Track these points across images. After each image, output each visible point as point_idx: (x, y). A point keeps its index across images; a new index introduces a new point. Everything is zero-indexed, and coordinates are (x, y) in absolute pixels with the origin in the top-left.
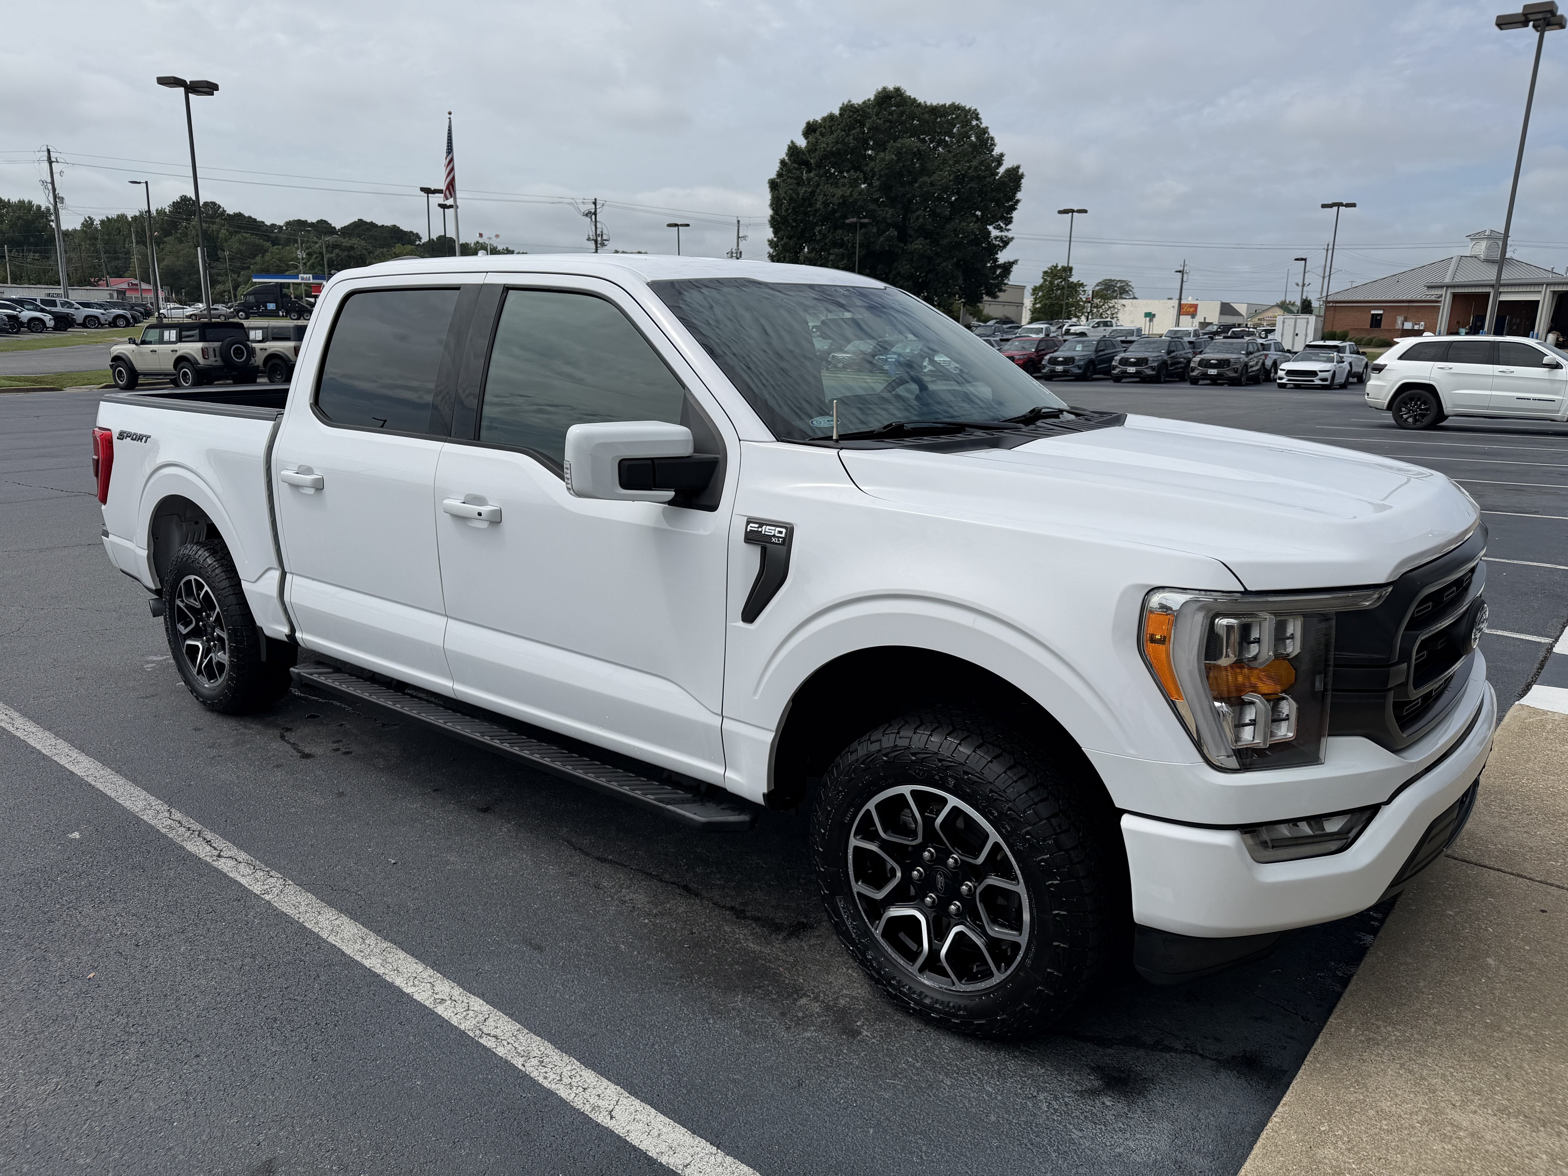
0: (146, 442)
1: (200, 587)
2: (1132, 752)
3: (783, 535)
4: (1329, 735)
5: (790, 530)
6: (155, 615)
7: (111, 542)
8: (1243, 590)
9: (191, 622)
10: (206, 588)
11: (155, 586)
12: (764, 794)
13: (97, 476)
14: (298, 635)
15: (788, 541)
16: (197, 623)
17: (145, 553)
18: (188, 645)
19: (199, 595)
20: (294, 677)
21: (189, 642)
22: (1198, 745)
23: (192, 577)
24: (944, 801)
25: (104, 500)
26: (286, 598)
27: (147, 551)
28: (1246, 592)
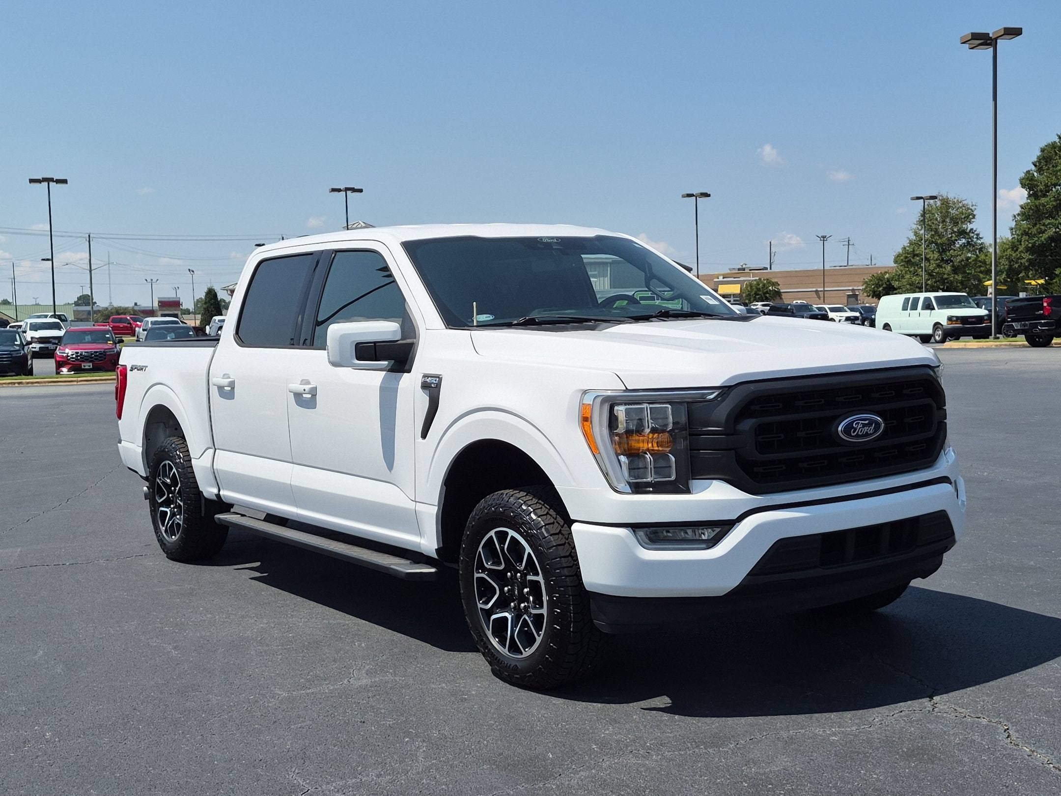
0: (145, 370)
1: (171, 469)
2: (574, 484)
3: (437, 382)
4: (692, 479)
5: (440, 380)
6: (146, 499)
7: (123, 447)
8: (625, 389)
9: (164, 495)
10: (174, 470)
11: (146, 474)
12: (436, 549)
13: (117, 399)
14: (222, 493)
15: (438, 386)
16: (168, 495)
17: (140, 450)
18: (161, 511)
19: (169, 474)
20: (217, 521)
21: (161, 509)
22: (606, 475)
23: (167, 462)
24: (507, 533)
25: (120, 417)
26: (215, 467)
27: (142, 448)
28: (627, 390)
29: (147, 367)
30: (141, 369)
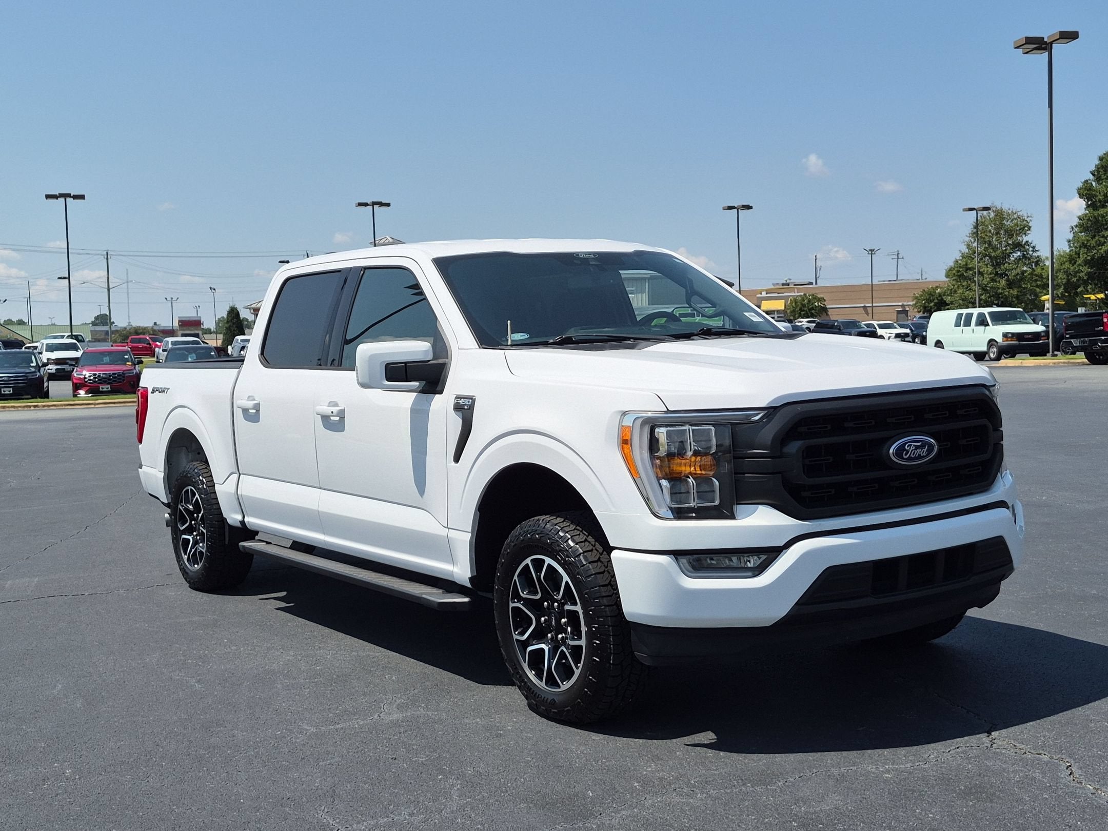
0: (167, 393)
1: (193, 494)
2: (613, 509)
3: (470, 404)
4: (737, 504)
5: (474, 401)
6: (167, 526)
7: (143, 472)
8: (666, 410)
9: (187, 522)
10: (197, 496)
11: (168, 500)
12: (469, 578)
13: (137, 423)
14: (246, 519)
15: (471, 407)
16: (191, 522)
17: (161, 475)
18: (184, 539)
19: (192, 500)
20: (241, 548)
21: (184, 536)
22: (647, 500)
23: (190, 488)
24: (544, 561)
25: (140, 441)
26: (239, 493)
27: (163, 473)
28: (668, 411)
29: (169, 389)
30: (162, 391)
